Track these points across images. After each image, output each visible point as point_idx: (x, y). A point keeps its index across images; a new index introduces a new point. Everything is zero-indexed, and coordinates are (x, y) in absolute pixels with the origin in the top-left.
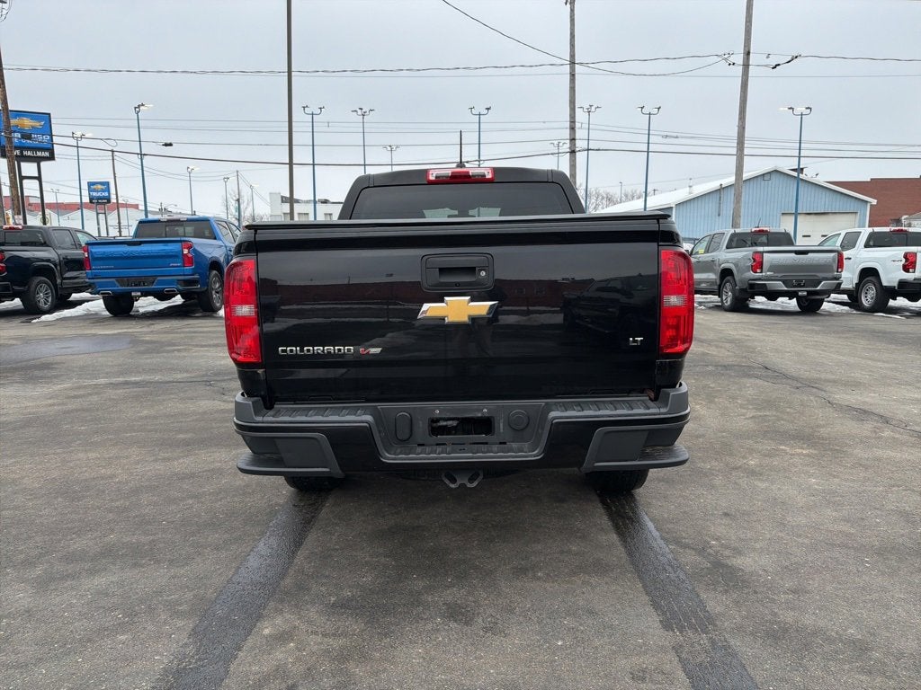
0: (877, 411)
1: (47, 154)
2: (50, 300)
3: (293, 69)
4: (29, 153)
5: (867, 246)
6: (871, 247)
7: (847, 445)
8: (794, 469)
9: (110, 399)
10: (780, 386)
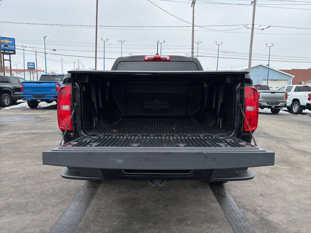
0: (309, 152)
1: (13, 52)
2: (9, 102)
3: (98, 25)
4: (7, 52)
5: (295, 91)
6: (296, 91)
7: (302, 165)
8: (284, 175)
9: (23, 139)
10: (271, 141)
